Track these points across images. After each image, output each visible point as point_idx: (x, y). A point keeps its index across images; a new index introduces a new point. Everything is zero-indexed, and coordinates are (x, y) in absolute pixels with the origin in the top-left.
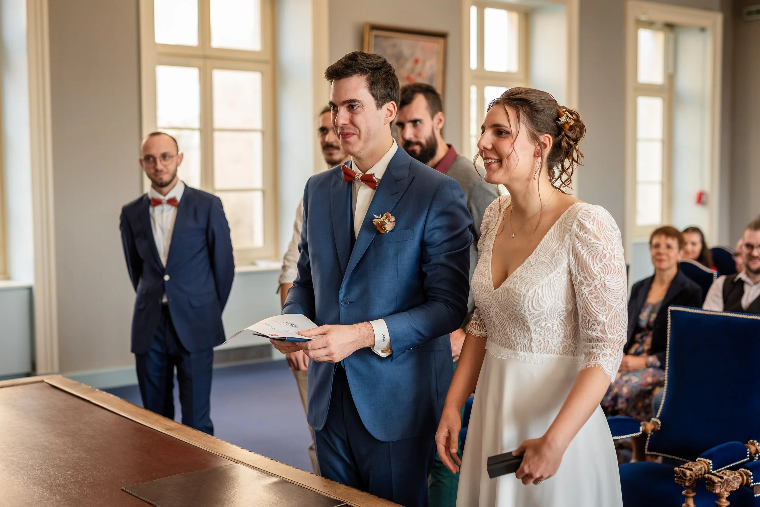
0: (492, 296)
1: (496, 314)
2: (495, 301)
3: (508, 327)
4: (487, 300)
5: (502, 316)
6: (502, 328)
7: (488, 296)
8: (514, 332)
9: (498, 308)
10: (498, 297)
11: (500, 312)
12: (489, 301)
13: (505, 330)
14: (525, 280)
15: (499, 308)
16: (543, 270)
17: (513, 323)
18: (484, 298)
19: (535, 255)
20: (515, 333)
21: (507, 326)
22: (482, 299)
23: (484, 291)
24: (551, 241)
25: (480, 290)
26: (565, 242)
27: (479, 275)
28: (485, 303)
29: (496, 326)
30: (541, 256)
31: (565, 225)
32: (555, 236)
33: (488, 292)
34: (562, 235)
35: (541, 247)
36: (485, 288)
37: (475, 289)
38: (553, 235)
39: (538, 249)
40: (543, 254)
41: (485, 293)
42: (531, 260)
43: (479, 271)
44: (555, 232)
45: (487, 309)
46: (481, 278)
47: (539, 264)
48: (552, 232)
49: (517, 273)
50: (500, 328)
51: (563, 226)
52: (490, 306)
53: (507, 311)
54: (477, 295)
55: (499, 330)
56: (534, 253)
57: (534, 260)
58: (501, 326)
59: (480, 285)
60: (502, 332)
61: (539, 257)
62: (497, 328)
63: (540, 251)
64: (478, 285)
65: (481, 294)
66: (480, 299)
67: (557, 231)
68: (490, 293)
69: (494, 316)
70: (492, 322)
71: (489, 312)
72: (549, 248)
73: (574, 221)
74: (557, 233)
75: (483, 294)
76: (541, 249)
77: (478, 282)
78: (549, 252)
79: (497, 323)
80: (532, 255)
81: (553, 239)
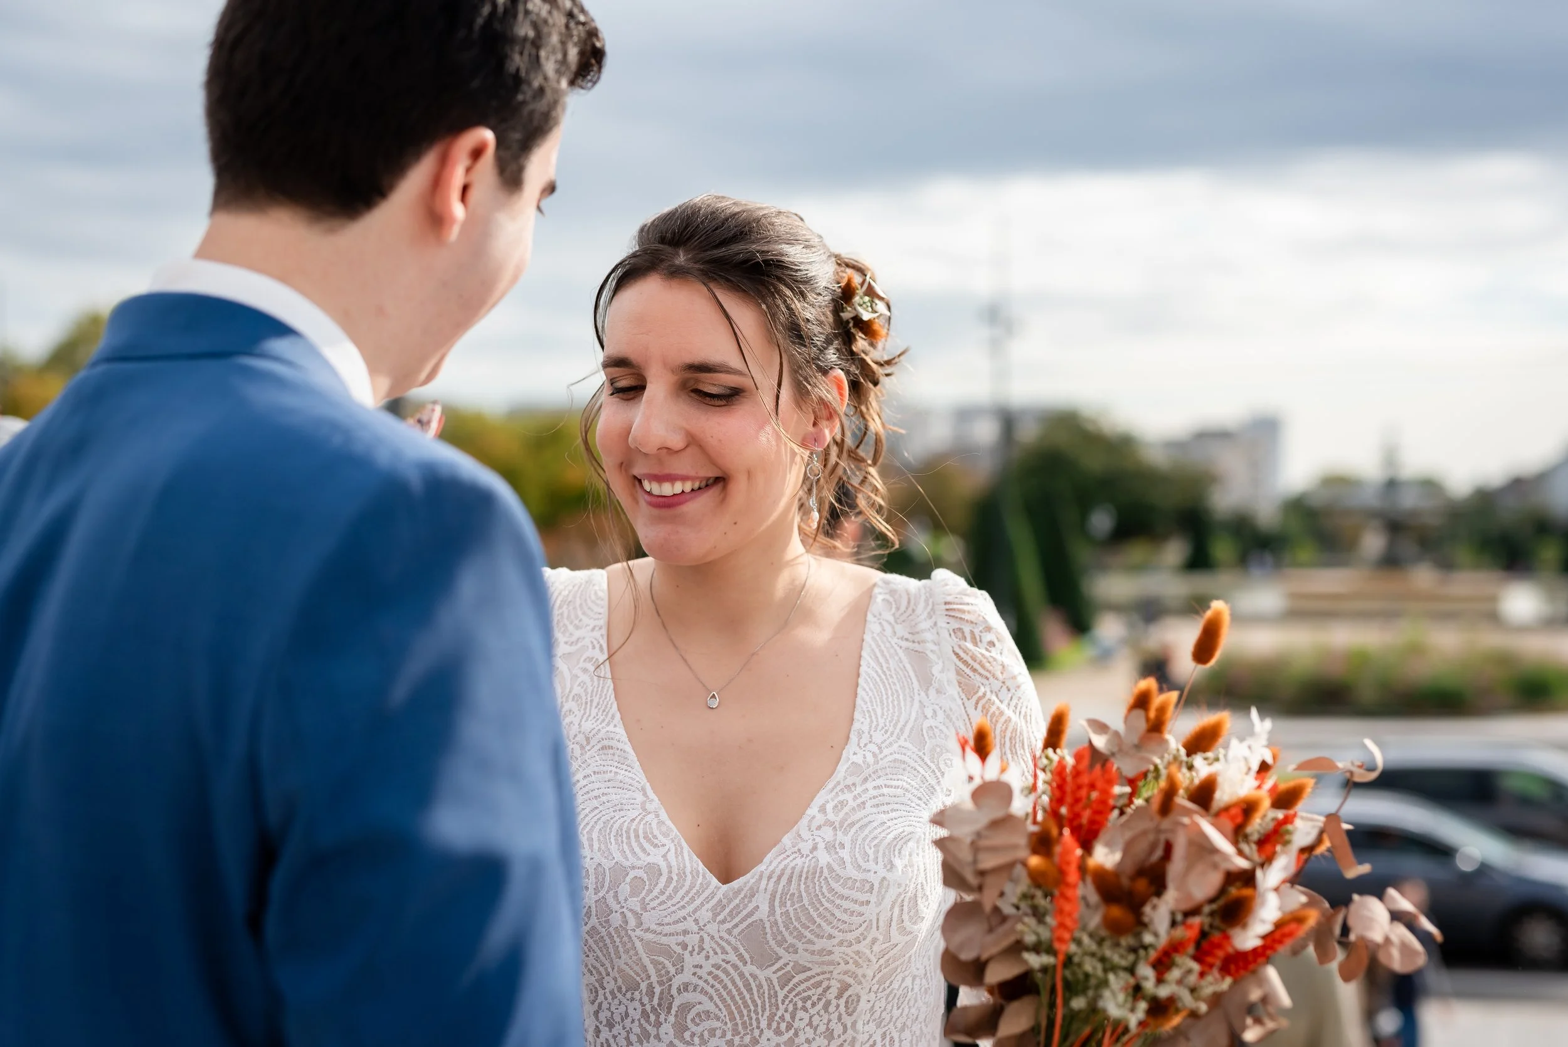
0: (713, 909)
1: (719, 973)
2: (728, 926)
3: (767, 1013)
4: (680, 927)
5: (747, 975)
6: (733, 1019)
7: (690, 908)
8: (789, 1027)
9: (736, 949)
10: (751, 907)
11: (740, 964)
12: (695, 928)
13: (745, 1028)
14: (866, 832)
15: (742, 950)
16: (907, 790)
17: (791, 996)
18: (666, 920)
19: (862, 745)
20: (792, 1032)
21: (764, 1010)
22: (653, 927)
23: (667, 893)
24: (890, 692)
25: (648, 894)
26: (938, 692)
27: (612, 840)
28: (664, 940)
29: (697, 1020)
30: (883, 745)
31: (904, 644)
32: (891, 677)
33: (690, 895)
34: (912, 674)
35: (870, 717)
36: (674, 884)
37: (611, 893)
38: (883, 677)
39: (861, 722)
40: (886, 736)
41: (675, 901)
42: (858, 759)
43: (600, 824)
44: (885, 665)
45: (666, 962)
46: (637, 850)
47: (888, 770)
48: (875, 666)
49: (823, 809)
50: (717, 1024)
51: (896, 646)
52: (690, 948)
53: (786, 957)
54: (629, 915)
55: (706, 1034)
56: (853, 737)
57: (870, 759)
58: (731, 1013)
59: (640, 873)
60: (729, 1036)
61: (880, 748)
62: (698, 1025)
63: (873, 730)
64: (632, 874)
65: (654, 908)
66: (645, 926)
67: (887, 661)
68: (698, 902)
69: (701, 983)
70: (670, 1008)
71: (672, 970)
72: (899, 717)
73: (935, 624)
74: (892, 669)
75: (662, 907)
76: (872, 721)
77: (627, 864)
78: (902, 730)
79: (709, 1006)
80: (852, 746)
81: (891, 689)
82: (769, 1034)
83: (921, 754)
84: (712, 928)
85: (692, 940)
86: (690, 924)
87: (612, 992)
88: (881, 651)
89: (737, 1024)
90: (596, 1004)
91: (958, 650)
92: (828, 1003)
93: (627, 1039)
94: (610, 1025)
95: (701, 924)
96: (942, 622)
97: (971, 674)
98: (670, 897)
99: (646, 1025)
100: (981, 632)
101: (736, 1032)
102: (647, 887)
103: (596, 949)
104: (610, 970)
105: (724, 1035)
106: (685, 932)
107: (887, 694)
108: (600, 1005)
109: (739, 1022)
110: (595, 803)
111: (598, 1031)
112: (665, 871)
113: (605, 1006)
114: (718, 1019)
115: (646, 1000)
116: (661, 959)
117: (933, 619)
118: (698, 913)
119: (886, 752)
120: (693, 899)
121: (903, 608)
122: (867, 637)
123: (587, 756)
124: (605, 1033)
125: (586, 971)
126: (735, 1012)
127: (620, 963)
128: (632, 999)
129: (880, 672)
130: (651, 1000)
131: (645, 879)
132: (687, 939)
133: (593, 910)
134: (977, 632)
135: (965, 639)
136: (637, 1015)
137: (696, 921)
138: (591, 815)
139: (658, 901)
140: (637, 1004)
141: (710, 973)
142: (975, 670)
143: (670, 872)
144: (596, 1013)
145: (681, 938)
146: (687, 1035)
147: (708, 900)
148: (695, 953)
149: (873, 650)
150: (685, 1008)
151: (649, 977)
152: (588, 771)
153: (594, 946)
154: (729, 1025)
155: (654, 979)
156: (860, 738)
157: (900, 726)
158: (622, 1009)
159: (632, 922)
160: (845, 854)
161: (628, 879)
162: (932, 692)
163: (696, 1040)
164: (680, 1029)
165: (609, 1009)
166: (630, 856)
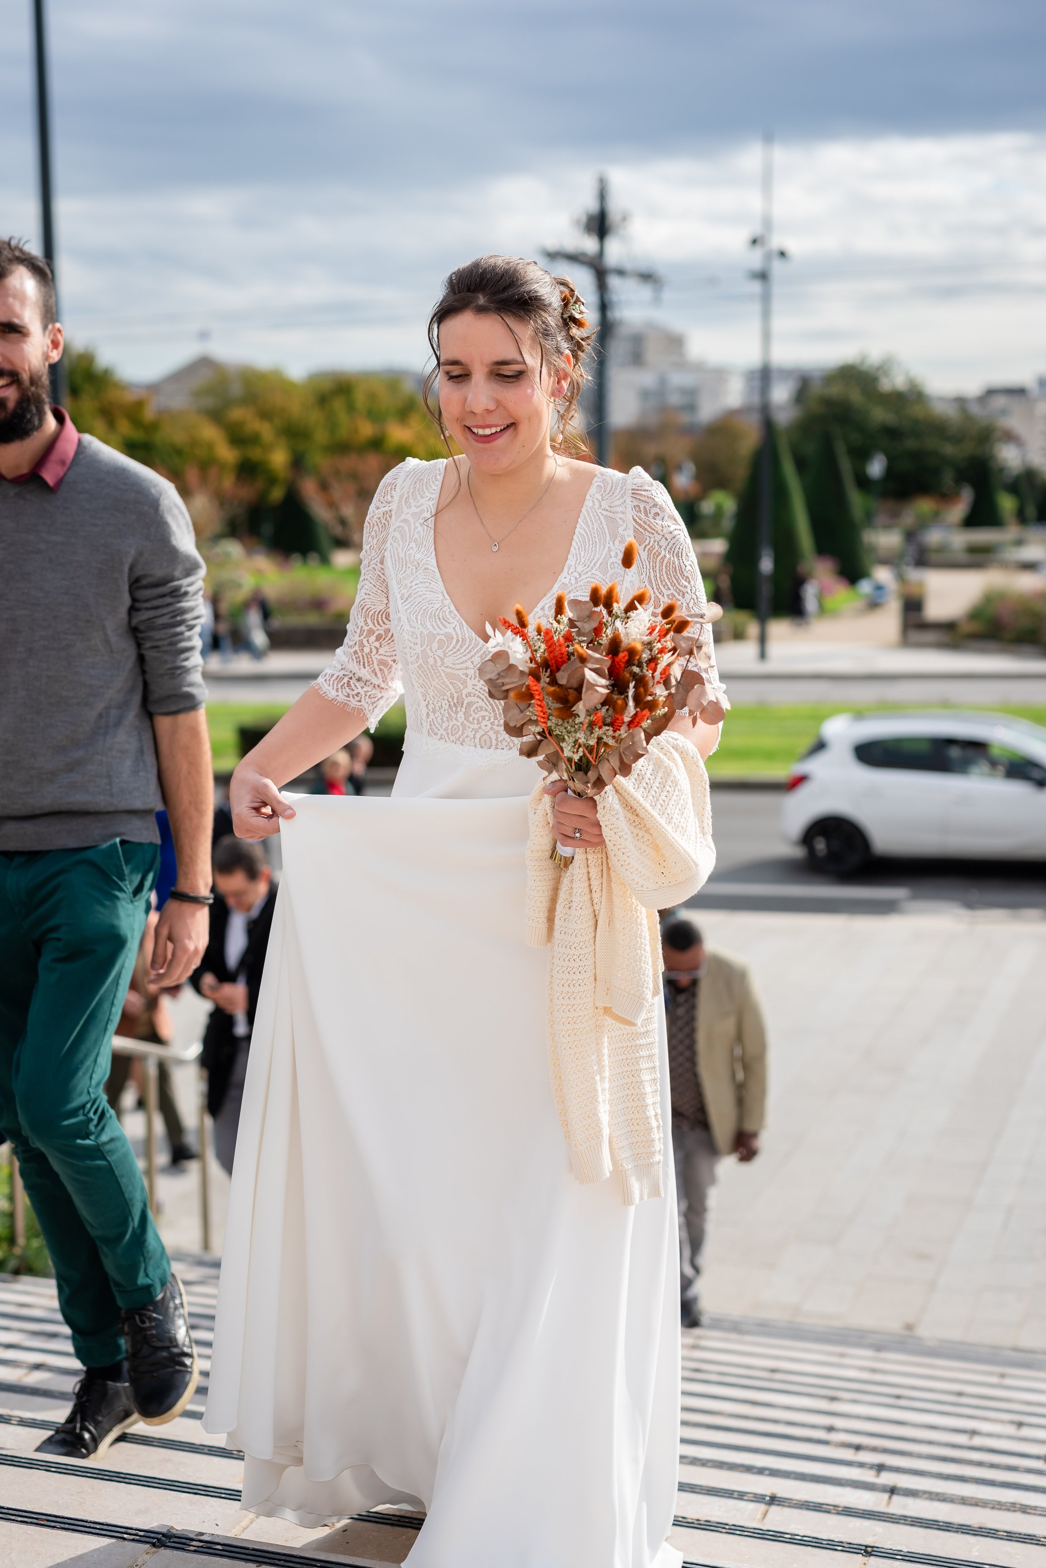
4: (464, 665)
7: (469, 656)
18: (457, 662)
19: (570, 573)
22: (450, 665)
23: (457, 648)
24: (591, 543)
25: (447, 648)
26: (620, 542)
27: (428, 620)
28: (456, 672)
29: (476, 711)
30: (582, 573)
31: (605, 513)
32: (594, 533)
33: (469, 649)
34: (607, 531)
35: (577, 557)
36: (460, 643)
37: (429, 647)
38: (589, 534)
39: (571, 560)
40: (585, 568)
41: (461, 652)
42: (566, 581)
43: (422, 611)
44: (591, 526)
45: (458, 683)
46: (441, 626)
47: (583, 587)
48: (585, 527)
50: (487, 714)
51: (600, 514)
52: (470, 676)
54: (438, 659)
55: (480, 718)
56: (566, 569)
57: (573, 581)
58: (493, 708)
59: (443, 637)
60: (492, 720)
61: (580, 575)
62: (476, 714)
63: (577, 564)
64: (438, 637)
65: (450, 656)
66: (446, 665)
67: (593, 524)
68: (473, 653)
69: (477, 693)
70: (462, 704)
71: (462, 687)
72: (594, 557)
73: (625, 501)
74: (595, 529)
75: (455, 655)
76: (577, 560)
77: (435, 632)
78: (595, 565)
80: (565, 573)
81: (592, 540)
83: (604, 578)
87: (433, 696)
88: (590, 518)
89: (496, 714)
90: (427, 701)
91: (635, 518)
93: (442, 719)
94: (434, 712)
95: (475, 664)
96: (629, 500)
97: (643, 531)
98: (458, 650)
99: (451, 712)
100: (650, 507)
101: (496, 718)
102: (446, 645)
103: (423, 676)
104: (430, 686)
105: (489, 719)
106: (467, 668)
107: (589, 544)
108: (429, 701)
109: (498, 713)
110: (420, 599)
111: (428, 715)
112: (455, 636)
113: (431, 702)
114: (486, 710)
115: (450, 700)
116: (455, 681)
117: (624, 499)
118: (473, 659)
119: (583, 577)
120: (470, 651)
121: (608, 491)
122: (583, 510)
123: (417, 573)
124: (432, 716)
125: (419, 686)
126: (495, 708)
128: (444, 700)
129: (587, 530)
130: (453, 700)
131: (445, 640)
132: (468, 672)
133: (420, 655)
134: (648, 508)
135: (640, 511)
136: (447, 707)
137: (472, 662)
138: (418, 606)
139: (452, 652)
140: (446, 702)
141: (481, 689)
142: (645, 529)
143: (458, 637)
144: (427, 706)
145: (465, 671)
146: (471, 719)
147: (478, 652)
148: (472, 679)
149: (585, 517)
150: (470, 704)
151: (450, 690)
152: (418, 582)
153: (422, 674)
154: (492, 714)
155: (453, 690)
156: (569, 569)
157: (594, 562)
158: (439, 704)
159: (439, 663)
161: (436, 640)
162: (617, 542)
163: (476, 722)
164: (467, 715)
165: (433, 704)
166: (436, 628)
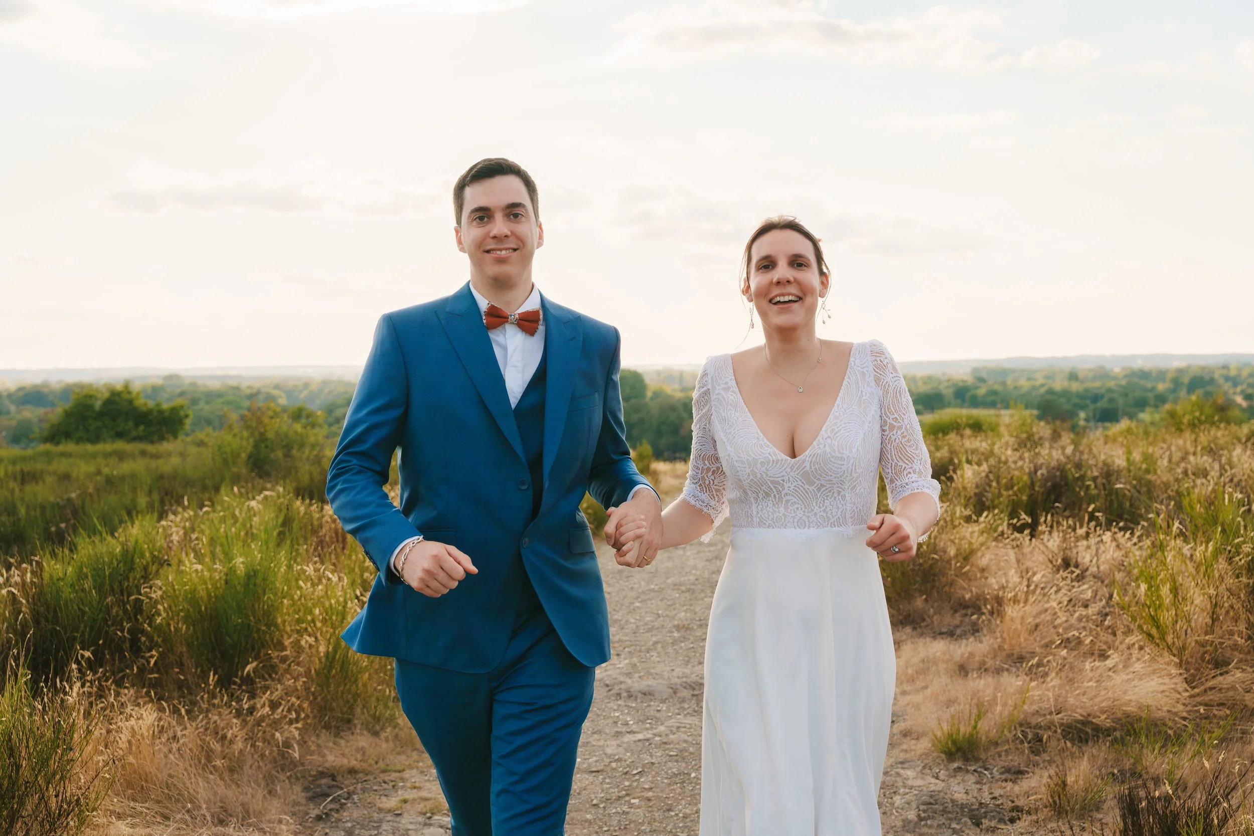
0: (791, 468)
2: (797, 473)
3: (815, 501)
5: (806, 489)
9: (801, 480)
10: (803, 466)
12: (786, 474)
15: (803, 481)
17: (822, 495)
21: (813, 500)
49: (826, 431)
53: (817, 482)
79: (795, 500)
82: (817, 508)
84: (792, 474)
85: (786, 478)
86: (784, 473)
92: (835, 498)
127: (763, 488)
160: (835, 448)
